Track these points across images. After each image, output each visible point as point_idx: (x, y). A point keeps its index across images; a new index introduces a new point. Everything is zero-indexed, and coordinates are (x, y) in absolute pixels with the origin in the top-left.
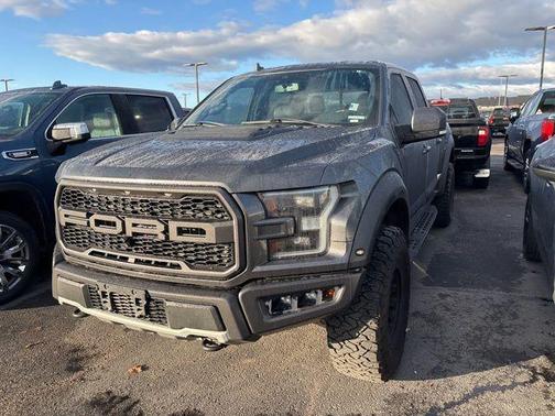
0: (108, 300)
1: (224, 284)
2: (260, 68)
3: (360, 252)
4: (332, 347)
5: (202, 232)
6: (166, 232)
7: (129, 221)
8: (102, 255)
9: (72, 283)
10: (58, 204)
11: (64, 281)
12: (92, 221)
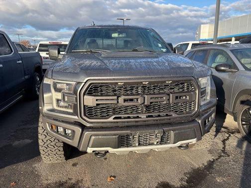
0: (137, 139)
1: (191, 119)
2: (94, 24)
6: (169, 100)
7: (148, 97)
8: (120, 118)
9: (108, 137)
10: (84, 94)
11: (100, 137)
12: (121, 99)
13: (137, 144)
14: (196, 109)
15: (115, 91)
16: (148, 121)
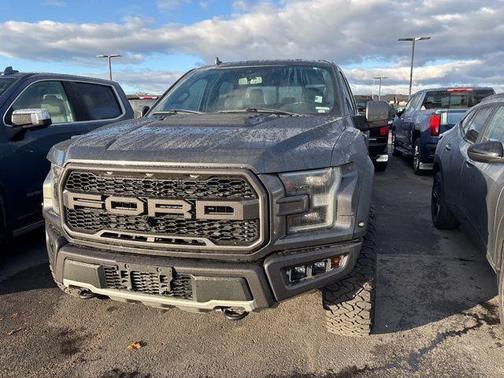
0: (128, 279)
1: (248, 257)
2: (219, 63)
3: (361, 224)
4: (329, 309)
5: (230, 210)
6: (193, 211)
7: (152, 203)
8: (115, 236)
10: (63, 188)
12: (108, 203)
13: (129, 287)
14: (260, 240)
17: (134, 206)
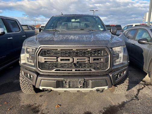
0: (68, 84)
1: (105, 73)
3: (129, 61)
6: (89, 60)
8: (59, 70)
9: (50, 81)
10: (38, 55)
11: (46, 81)
12: (59, 59)
13: (68, 87)
14: (109, 68)
15: (56, 54)
16: (76, 73)
17: (69, 60)
